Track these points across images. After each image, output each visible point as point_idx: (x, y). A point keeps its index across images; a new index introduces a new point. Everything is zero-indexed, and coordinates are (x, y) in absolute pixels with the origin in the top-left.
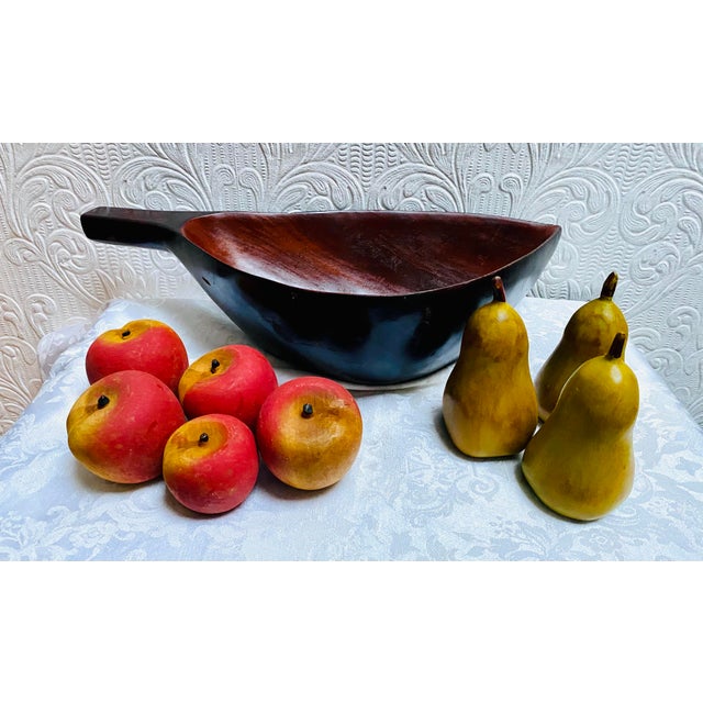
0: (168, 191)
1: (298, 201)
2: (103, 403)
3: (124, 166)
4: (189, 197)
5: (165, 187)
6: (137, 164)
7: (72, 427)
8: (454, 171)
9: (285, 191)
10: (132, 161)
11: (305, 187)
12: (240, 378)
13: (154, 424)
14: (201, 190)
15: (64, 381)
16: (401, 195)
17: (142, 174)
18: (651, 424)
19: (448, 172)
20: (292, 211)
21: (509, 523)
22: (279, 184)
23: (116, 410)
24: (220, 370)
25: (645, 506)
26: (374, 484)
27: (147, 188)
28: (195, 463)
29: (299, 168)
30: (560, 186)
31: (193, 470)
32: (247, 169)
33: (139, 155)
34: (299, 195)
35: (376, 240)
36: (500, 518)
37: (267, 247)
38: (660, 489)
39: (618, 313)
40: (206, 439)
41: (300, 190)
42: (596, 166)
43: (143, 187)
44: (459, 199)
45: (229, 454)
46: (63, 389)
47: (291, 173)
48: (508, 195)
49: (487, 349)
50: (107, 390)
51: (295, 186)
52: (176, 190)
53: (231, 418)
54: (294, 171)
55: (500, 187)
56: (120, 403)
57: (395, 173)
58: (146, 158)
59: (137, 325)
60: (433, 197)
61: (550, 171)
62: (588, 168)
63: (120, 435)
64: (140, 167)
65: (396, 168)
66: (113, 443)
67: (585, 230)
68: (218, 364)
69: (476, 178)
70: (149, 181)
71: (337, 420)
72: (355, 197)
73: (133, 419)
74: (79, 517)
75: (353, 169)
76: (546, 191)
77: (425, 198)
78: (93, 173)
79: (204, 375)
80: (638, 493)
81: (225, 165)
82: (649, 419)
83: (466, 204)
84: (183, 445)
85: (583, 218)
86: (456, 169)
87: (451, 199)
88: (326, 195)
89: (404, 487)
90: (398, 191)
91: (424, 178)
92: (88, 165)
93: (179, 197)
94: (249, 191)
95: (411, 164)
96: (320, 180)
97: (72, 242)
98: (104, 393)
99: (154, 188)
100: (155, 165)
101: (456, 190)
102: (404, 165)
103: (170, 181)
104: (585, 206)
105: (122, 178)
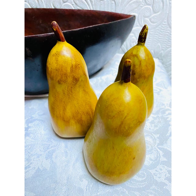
16: (61, 1)
18: (168, 118)
25: (153, 171)
38: (165, 160)
39: (148, 54)
44: (90, 4)
49: (52, 75)
60: (78, 2)
67: (152, 22)
77: (73, 3)
80: (151, 162)
82: (167, 115)
83: (93, 6)
104: (151, 9)
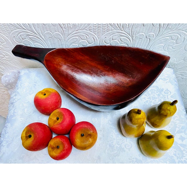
0: (30, 39)
3: (12, 32)
4: (38, 41)
5: (29, 38)
6: (16, 32)
8: (131, 32)
9: (71, 39)
10: (15, 31)
11: (78, 38)
14: (42, 39)
16: (111, 39)
17: (19, 35)
19: (128, 33)
21: (133, 158)
22: (68, 37)
24: (59, 120)
26: (101, 145)
29: (75, 32)
30: (168, 36)
32: (56, 33)
33: (16, 29)
34: (75, 40)
36: (131, 157)
41: (76, 38)
42: (183, 30)
43: (21, 38)
44: (132, 41)
47: (72, 33)
48: (149, 39)
51: (74, 37)
52: (33, 39)
54: (73, 33)
55: (146, 37)
57: (109, 33)
58: (20, 30)
60: (123, 40)
61: (165, 32)
62: (180, 31)
64: (18, 33)
65: (110, 32)
67: (173, 48)
69: (138, 34)
70: (23, 37)
71: (90, 138)
72: (95, 40)
75: (94, 32)
76: (163, 38)
77: (120, 40)
78: (2, 35)
79: (55, 121)
81: (49, 32)
83: (134, 42)
85: (173, 45)
86: (132, 32)
87: (129, 41)
88: (85, 40)
89: (108, 146)
91: (120, 35)
93: (34, 41)
94: (58, 39)
95: (115, 30)
96: (83, 35)
99: (25, 39)
100: (23, 32)
101: (131, 38)
102: (113, 31)
103: (30, 37)
104: (175, 42)
105: (13, 36)
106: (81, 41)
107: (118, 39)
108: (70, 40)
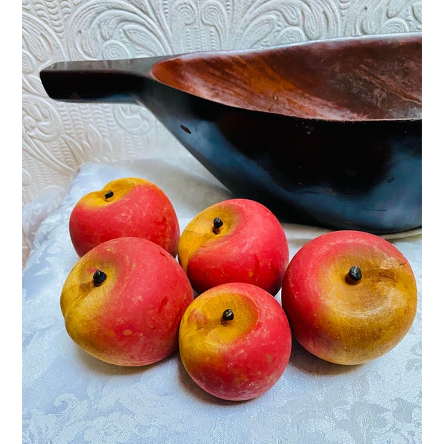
0: (125, 39)
1: (266, 36)
2: (99, 279)
3: (76, 13)
5: (122, 35)
6: (90, 8)
7: (68, 311)
9: (252, 25)
10: (84, 6)
11: (274, 17)
12: (253, 238)
13: (165, 301)
14: (161, 34)
15: (50, 251)
16: (384, 15)
17: (94, 23)
20: (260, 49)
22: (245, 17)
23: (117, 288)
24: (224, 230)
27: (103, 37)
28: (225, 348)
31: (225, 359)
34: (267, 28)
35: (357, 71)
37: (238, 90)
40: (232, 317)
41: (269, 21)
43: (99, 37)
45: (265, 336)
46: (49, 259)
50: (102, 263)
51: (264, 17)
52: (134, 37)
53: (254, 288)
56: (121, 280)
59: (120, 185)
63: (127, 318)
64: (93, 13)
66: (119, 330)
68: (221, 224)
70: (104, 27)
71: (394, 285)
72: (331, 23)
73: (140, 297)
74: (90, 406)
77: (411, 17)
78: (45, 25)
79: (206, 237)
84: (204, 325)
88: (297, 24)
90: (380, 11)
92: (39, 16)
93: (139, 45)
94: (212, 29)
96: (291, 6)
97: (35, 108)
98: (98, 267)
99: (111, 37)
100: (110, 9)
103: (128, 26)
105: (76, 29)
106: (285, 30)
107: (404, 10)
108: (249, 29)
